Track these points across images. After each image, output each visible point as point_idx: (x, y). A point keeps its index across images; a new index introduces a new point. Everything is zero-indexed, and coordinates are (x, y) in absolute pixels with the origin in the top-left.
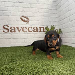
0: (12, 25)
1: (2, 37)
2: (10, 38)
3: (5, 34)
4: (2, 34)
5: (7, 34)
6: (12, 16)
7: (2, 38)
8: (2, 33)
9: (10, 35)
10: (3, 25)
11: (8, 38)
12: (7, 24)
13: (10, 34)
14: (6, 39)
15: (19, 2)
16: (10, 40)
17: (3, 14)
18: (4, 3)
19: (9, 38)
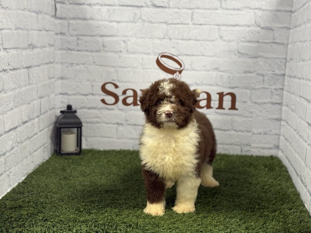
0: (129, 82)
1: (98, 117)
2: (121, 124)
3: (107, 109)
4: (99, 109)
5: (113, 109)
6: (131, 53)
7: (98, 122)
8: (99, 107)
9: (120, 112)
10: (102, 83)
11: (115, 121)
12: (115, 78)
13: (122, 110)
14: (108, 125)
15: (155, 6)
16: (121, 128)
17: (104, 46)
18: (109, 11)
19: (118, 123)
